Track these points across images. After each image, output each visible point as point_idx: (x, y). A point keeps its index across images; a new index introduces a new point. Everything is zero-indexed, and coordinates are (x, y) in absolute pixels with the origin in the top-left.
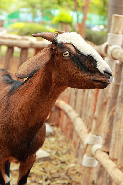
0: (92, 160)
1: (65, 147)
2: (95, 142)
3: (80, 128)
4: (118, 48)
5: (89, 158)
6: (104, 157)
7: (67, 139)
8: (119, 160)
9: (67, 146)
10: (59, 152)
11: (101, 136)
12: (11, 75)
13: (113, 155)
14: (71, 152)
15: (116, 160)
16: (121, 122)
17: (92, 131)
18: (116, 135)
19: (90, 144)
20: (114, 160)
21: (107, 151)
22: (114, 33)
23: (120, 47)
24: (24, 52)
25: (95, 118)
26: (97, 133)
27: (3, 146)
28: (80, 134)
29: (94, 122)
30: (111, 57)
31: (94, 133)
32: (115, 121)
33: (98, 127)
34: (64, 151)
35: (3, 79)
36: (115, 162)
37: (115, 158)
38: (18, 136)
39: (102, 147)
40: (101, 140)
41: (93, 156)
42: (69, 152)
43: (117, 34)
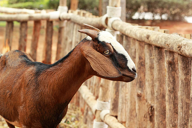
0: (101, 125)
1: (73, 114)
2: (103, 107)
3: (87, 96)
4: (117, 20)
5: (99, 123)
6: (113, 120)
7: (74, 107)
8: (127, 122)
9: (75, 113)
10: (68, 120)
11: (108, 102)
12: (26, 55)
13: (122, 118)
14: (79, 119)
15: (125, 122)
16: (126, 88)
17: (100, 98)
18: (122, 100)
19: (98, 110)
20: (122, 123)
21: (115, 115)
22: (112, 6)
23: (119, 19)
24: (24, 25)
25: (101, 86)
26: (104, 100)
27: (36, 120)
28: (87, 102)
29: (101, 89)
30: (112, 29)
31: (102, 100)
32: (120, 87)
33: (105, 94)
34: (73, 119)
35: (21, 60)
36: (124, 124)
37: (124, 120)
38: (50, 111)
39: (110, 112)
40: (109, 105)
41: (102, 121)
42: (77, 119)
43: (116, 6)
